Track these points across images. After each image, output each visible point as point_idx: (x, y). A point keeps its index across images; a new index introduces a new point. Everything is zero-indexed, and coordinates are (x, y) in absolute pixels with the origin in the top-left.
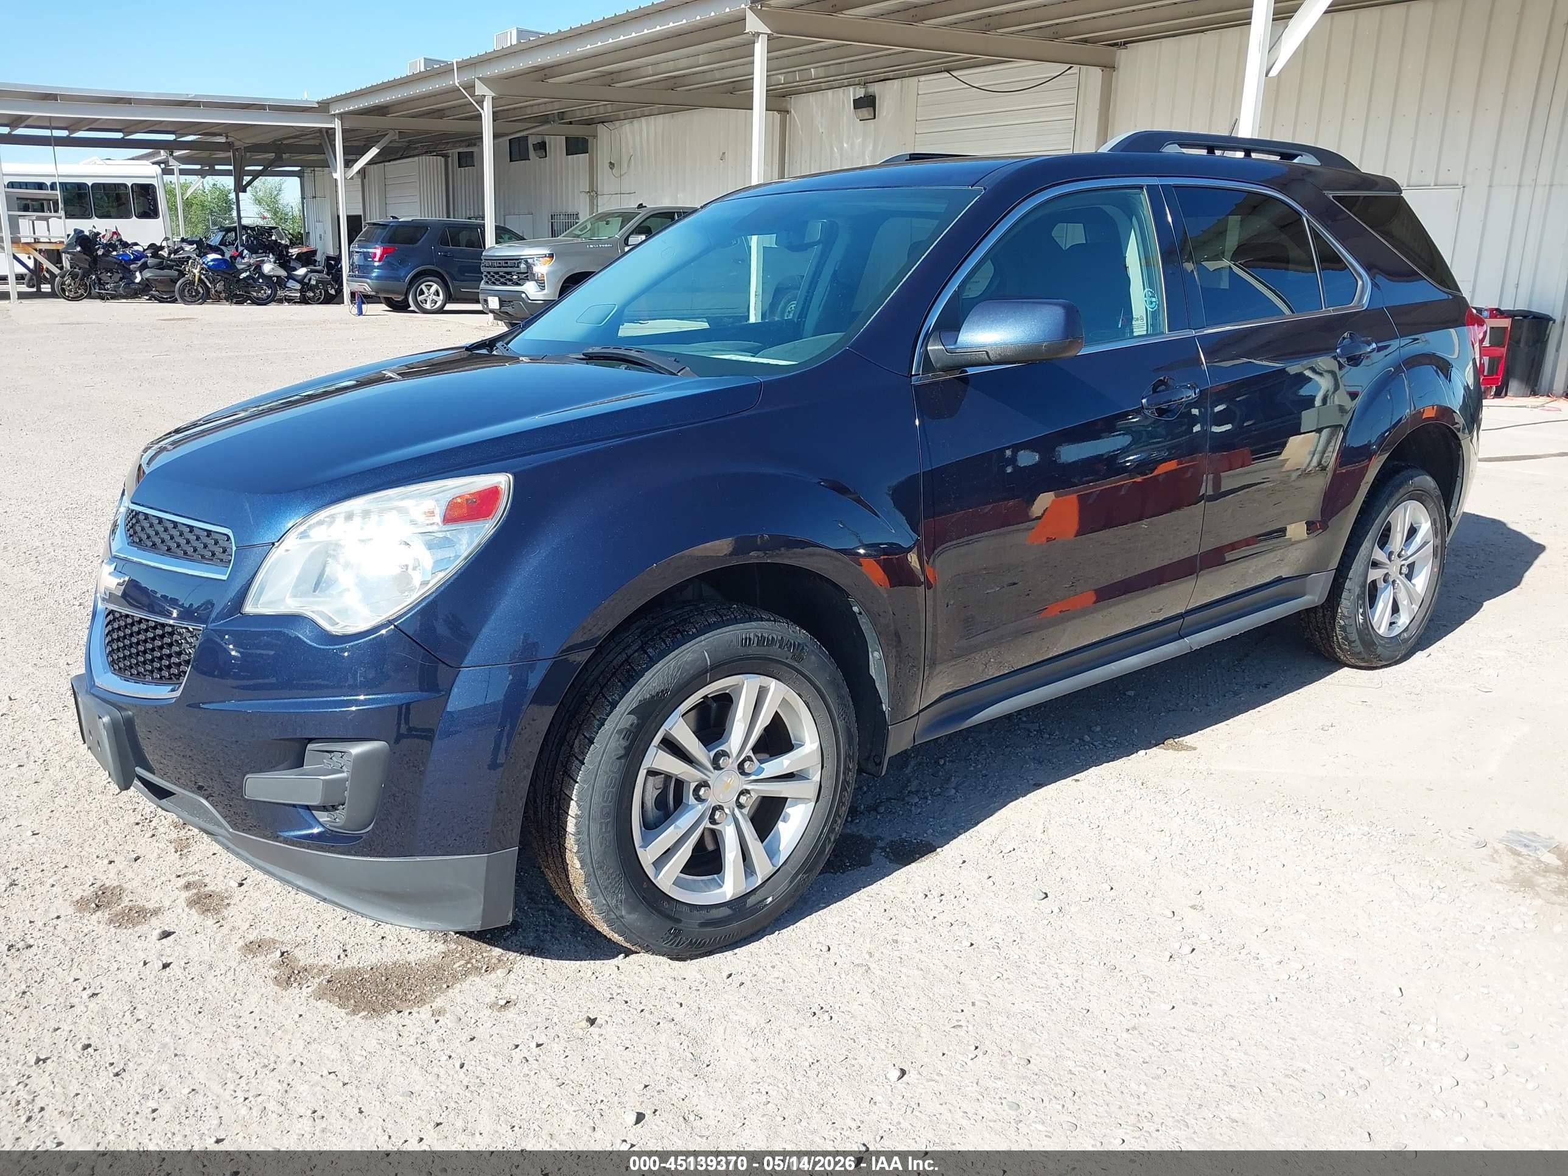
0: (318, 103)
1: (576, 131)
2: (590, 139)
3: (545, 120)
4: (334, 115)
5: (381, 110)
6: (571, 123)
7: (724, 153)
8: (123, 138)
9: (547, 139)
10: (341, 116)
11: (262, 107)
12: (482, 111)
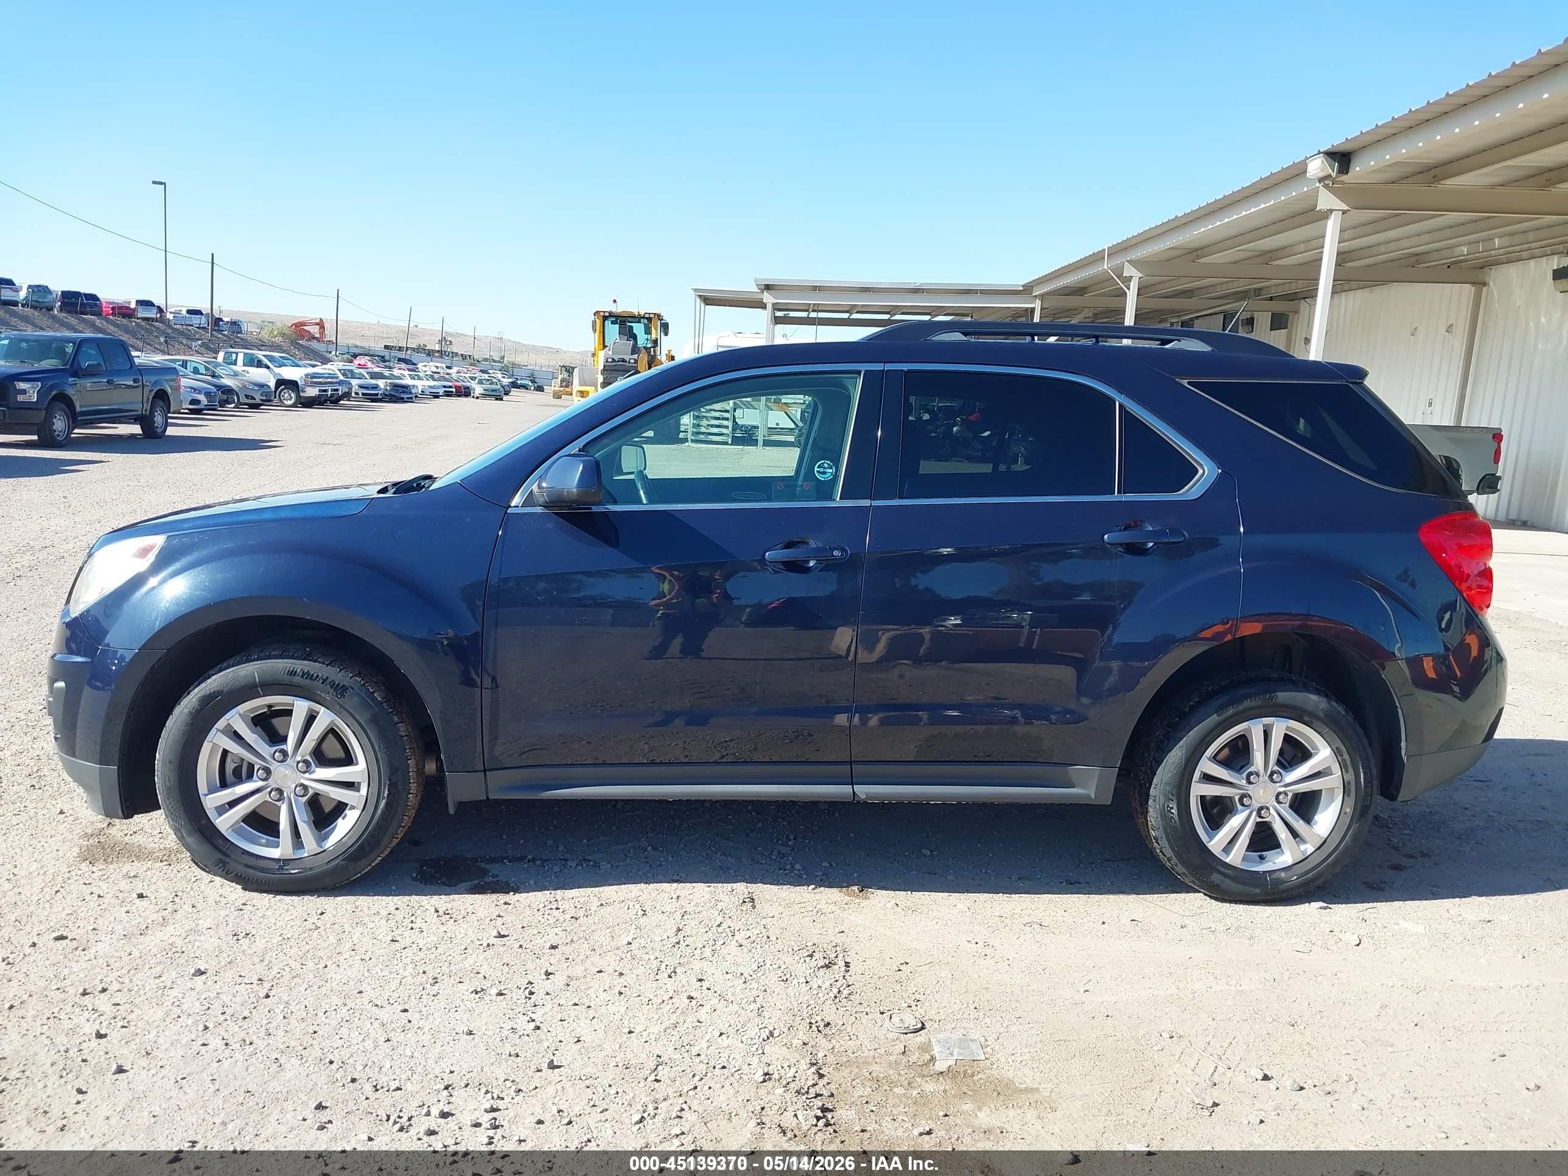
0: (1023, 286)
1: (1279, 306)
2: (1291, 314)
3: (1243, 295)
4: (1036, 296)
5: (1079, 291)
6: (1271, 299)
7: (1416, 328)
8: (889, 319)
9: (1256, 315)
10: (1042, 297)
11: (975, 292)
12: (1127, 291)
